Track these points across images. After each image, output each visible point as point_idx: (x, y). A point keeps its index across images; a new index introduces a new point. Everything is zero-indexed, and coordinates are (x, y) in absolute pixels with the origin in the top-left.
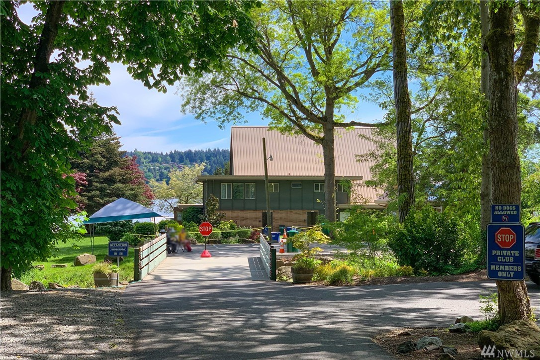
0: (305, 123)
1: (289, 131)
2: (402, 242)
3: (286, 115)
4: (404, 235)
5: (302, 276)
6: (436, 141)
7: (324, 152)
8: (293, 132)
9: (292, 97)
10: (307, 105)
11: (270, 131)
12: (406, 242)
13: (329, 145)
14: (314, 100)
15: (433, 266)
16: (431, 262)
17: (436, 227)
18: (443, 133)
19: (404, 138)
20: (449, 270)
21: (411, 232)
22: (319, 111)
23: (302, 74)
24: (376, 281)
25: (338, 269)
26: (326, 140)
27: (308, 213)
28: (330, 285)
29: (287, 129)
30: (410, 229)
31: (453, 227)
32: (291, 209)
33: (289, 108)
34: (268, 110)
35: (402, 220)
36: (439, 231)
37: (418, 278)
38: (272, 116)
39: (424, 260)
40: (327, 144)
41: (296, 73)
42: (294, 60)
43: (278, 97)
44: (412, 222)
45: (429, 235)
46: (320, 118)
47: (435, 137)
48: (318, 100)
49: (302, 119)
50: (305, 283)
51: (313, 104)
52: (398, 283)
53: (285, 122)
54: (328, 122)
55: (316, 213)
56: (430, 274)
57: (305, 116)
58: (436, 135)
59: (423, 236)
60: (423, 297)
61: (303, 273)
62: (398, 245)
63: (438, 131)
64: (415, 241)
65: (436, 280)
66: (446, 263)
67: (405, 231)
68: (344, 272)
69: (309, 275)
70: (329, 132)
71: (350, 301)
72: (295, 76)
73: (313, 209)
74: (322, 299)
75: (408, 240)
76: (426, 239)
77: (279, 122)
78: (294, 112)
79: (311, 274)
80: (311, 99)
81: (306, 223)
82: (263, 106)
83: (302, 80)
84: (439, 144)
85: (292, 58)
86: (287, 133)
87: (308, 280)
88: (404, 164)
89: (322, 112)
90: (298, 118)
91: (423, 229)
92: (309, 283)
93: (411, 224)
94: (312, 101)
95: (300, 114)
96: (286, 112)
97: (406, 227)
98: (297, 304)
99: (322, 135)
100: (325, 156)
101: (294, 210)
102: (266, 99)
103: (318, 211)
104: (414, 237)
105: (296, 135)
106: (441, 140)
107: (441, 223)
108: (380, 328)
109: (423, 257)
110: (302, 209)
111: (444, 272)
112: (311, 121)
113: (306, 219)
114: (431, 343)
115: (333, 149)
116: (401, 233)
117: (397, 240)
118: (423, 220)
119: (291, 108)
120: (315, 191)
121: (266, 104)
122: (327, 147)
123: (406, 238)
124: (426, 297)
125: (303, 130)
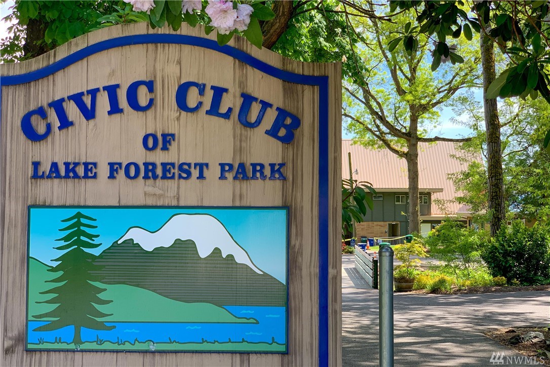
0: (389, 137)
1: (372, 145)
2: (494, 255)
3: (370, 130)
4: (496, 248)
5: (404, 285)
6: (520, 156)
7: (408, 167)
8: (376, 146)
9: (377, 113)
10: (390, 119)
11: (353, 146)
12: (499, 255)
13: (413, 160)
14: (397, 115)
15: (524, 277)
16: (522, 273)
17: (526, 241)
18: (526, 148)
19: (495, 158)
20: (539, 280)
21: (503, 246)
22: (402, 126)
23: (385, 90)
24: (472, 290)
25: (437, 279)
26: (410, 155)
27: (389, 224)
28: (430, 293)
29: (371, 143)
30: (502, 243)
31: (542, 241)
32: (372, 221)
33: (373, 123)
34: (351, 125)
35: (494, 234)
36: (529, 244)
37: (510, 288)
38: (356, 131)
39: (516, 271)
40: (411, 158)
41: (379, 89)
42: (377, 76)
43: (361, 112)
44: (504, 236)
45: (520, 249)
46: (403, 133)
47: (519, 151)
48: (401, 116)
49: (386, 134)
50: (406, 291)
51: (396, 118)
52: (493, 292)
53: (368, 136)
54: (412, 137)
55: (397, 225)
56: (521, 284)
57: (388, 131)
58: (519, 149)
59: (514, 250)
60: (518, 304)
61: (404, 283)
62: (491, 258)
63: (520, 145)
64: (506, 254)
65: (527, 290)
66: (536, 274)
67: (497, 245)
68: (442, 282)
69: (410, 284)
70: (413, 147)
71: (454, 307)
72: (378, 92)
73: (395, 221)
74: (429, 305)
75: (500, 253)
76: (517, 252)
77: (362, 136)
78: (378, 127)
79: (412, 283)
80: (395, 114)
81: (387, 234)
82: (347, 121)
83: (385, 96)
84: (522, 158)
85: (375, 75)
86: (370, 147)
87: (409, 289)
88: (494, 182)
89: (405, 127)
90: (382, 133)
91: (514, 243)
92: (410, 291)
93: (503, 238)
94: (395, 116)
95: (384, 128)
96: (370, 127)
97: (498, 240)
98: (409, 308)
99: (406, 150)
100: (409, 170)
101: (376, 221)
102: (350, 115)
103: (398, 223)
104: (507, 250)
105: (379, 149)
106: (524, 154)
107: (531, 236)
108: (488, 327)
109: (515, 269)
110: (383, 221)
111: (534, 282)
112: (395, 135)
113: (387, 230)
114: (535, 337)
115: (417, 163)
116: (493, 246)
117: (490, 253)
118: (514, 234)
119: (375, 123)
120: (396, 203)
121: (349, 120)
122: (411, 162)
123: (498, 252)
124: (521, 304)
125: (387, 144)
